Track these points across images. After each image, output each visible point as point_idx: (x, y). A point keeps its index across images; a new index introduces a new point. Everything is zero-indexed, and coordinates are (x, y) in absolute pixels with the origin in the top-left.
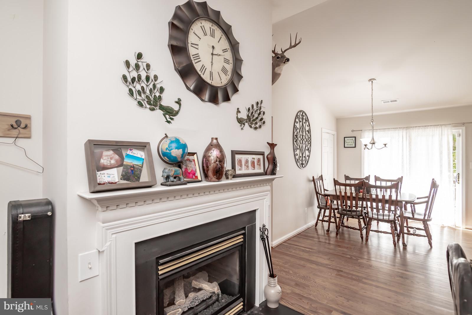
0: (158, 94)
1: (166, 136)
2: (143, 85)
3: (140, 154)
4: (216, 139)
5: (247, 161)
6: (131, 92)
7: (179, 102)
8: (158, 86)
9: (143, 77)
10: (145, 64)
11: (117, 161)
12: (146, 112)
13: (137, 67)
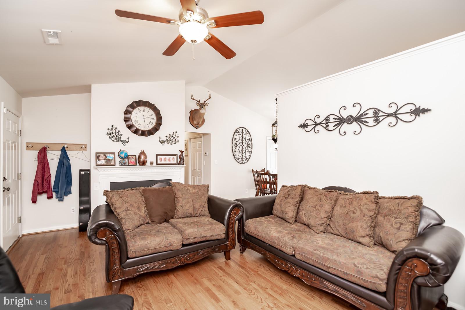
0: (119, 137)
1: (121, 150)
2: (114, 135)
3: (112, 156)
4: (143, 150)
5: (165, 159)
6: (110, 137)
7: (128, 138)
8: (120, 134)
9: (114, 132)
10: (115, 128)
11: (104, 158)
12: (115, 143)
13: (112, 129)
